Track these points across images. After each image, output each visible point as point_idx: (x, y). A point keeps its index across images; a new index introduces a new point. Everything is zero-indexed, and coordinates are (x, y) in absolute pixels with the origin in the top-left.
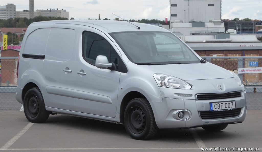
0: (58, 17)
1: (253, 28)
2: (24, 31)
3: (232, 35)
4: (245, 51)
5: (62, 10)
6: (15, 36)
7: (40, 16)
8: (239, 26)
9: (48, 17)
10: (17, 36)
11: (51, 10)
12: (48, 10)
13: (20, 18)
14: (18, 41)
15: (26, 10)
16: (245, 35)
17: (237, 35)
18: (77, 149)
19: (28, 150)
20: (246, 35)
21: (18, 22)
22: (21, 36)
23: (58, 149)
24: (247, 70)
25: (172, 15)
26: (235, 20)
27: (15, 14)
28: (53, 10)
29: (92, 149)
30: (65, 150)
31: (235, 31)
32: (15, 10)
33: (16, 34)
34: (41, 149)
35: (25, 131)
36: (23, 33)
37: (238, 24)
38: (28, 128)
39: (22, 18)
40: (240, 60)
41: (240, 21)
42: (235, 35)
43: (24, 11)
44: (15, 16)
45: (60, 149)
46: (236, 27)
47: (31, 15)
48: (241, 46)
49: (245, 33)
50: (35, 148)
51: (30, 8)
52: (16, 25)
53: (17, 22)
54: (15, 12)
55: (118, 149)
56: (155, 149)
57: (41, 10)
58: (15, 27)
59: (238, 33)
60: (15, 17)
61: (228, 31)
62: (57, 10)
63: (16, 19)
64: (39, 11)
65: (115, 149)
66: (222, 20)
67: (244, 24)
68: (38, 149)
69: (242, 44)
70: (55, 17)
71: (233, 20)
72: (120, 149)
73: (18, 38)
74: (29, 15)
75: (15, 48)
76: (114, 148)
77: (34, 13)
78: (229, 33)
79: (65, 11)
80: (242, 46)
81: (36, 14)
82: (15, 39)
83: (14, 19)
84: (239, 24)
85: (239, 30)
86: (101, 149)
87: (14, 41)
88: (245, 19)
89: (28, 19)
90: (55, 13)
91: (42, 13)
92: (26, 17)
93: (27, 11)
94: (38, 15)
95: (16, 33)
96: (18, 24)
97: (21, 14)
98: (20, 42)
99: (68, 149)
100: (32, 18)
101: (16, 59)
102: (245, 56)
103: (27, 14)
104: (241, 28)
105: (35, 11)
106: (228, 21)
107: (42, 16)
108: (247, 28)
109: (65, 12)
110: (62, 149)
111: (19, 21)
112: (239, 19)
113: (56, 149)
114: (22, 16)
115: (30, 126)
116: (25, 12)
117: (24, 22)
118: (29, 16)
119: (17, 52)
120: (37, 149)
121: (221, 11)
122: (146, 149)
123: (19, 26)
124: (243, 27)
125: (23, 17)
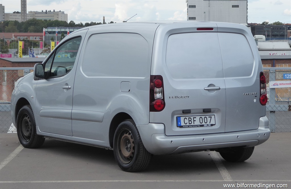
0: (54, 20)
1: (284, 34)
2: (14, 36)
3: (261, 41)
4: (275, 60)
5: (60, 11)
6: (3, 42)
7: (33, 19)
8: (268, 31)
9: (43, 20)
10: (6, 43)
11: (46, 12)
12: (42, 11)
13: (9, 21)
14: (6, 48)
15: (16, 11)
16: (275, 41)
17: (266, 41)
18: (74, 181)
19: (14, 183)
20: (277, 41)
21: (8, 27)
22: (11, 42)
23: (51, 182)
24: (280, 84)
25: (190, 18)
26: (263, 24)
27: (4, 17)
28: (49, 11)
29: (93, 181)
30: (59, 183)
31: (264, 37)
32: (4, 11)
33: (5, 41)
34: (30, 182)
35: (11, 159)
36: (13, 39)
37: (267, 29)
38: (14, 155)
39: (12, 21)
40: (272, 72)
41: (269, 25)
42: (264, 41)
43: (15, 12)
44: (4, 18)
45: (54, 182)
46: (265, 32)
47: (23, 18)
48: (270, 55)
49: (276, 39)
50: (21, 181)
51: (21, 9)
52: (5, 29)
53: (6, 25)
54: (3, 14)
55: (125, 181)
56: (170, 181)
57: (35, 12)
58: (4, 32)
59: (267, 39)
60: (4, 20)
61: (255, 37)
62: (54, 11)
63: (4, 22)
64: (33, 13)
65: (121, 181)
66: (248, 24)
67: (274, 29)
68: (26, 182)
69: (272, 53)
70: (51, 20)
71: (261, 24)
72: (127, 181)
73: (7, 45)
74: (20, 17)
75: (4, 57)
76: (119, 181)
77: (26, 16)
78: (257, 39)
79: (63, 12)
80: (272, 54)
81: (29, 16)
82: (3, 46)
83: (2, 22)
84: (269, 29)
85: (268, 36)
86: (103, 181)
87: (2, 49)
88: (276, 23)
89: (19, 23)
90: (51, 15)
91: (36, 15)
92: (17, 20)
93: (18, 12)
94: (32, 18)
95: (5, 39)
96: (7, 28)
97: (11, 17)
98: (9, 50)
99: (62, 181)
100: (24, 22)
101: (4, 70)
102: (275, 67)
103: (18, 16)
104: (270, 34)
105: (27, 13)
106: (256, 25)
107: (36, 19)
108: (277, 33)
109: (63, 15)
110: (56, 181)
111: (9, 25)
112: (268, 23)
113: (49, 182)
114: (12, 19)
115: (17, 152)
116: (16, 14)
117: (14, 26)
118: (20, 19)
119: (6, 61)
120: (24, 182)
121: (247, 13)
122: (158, 181)
123: (9, 31)
124: (273, 32)
125: (14, 20)
